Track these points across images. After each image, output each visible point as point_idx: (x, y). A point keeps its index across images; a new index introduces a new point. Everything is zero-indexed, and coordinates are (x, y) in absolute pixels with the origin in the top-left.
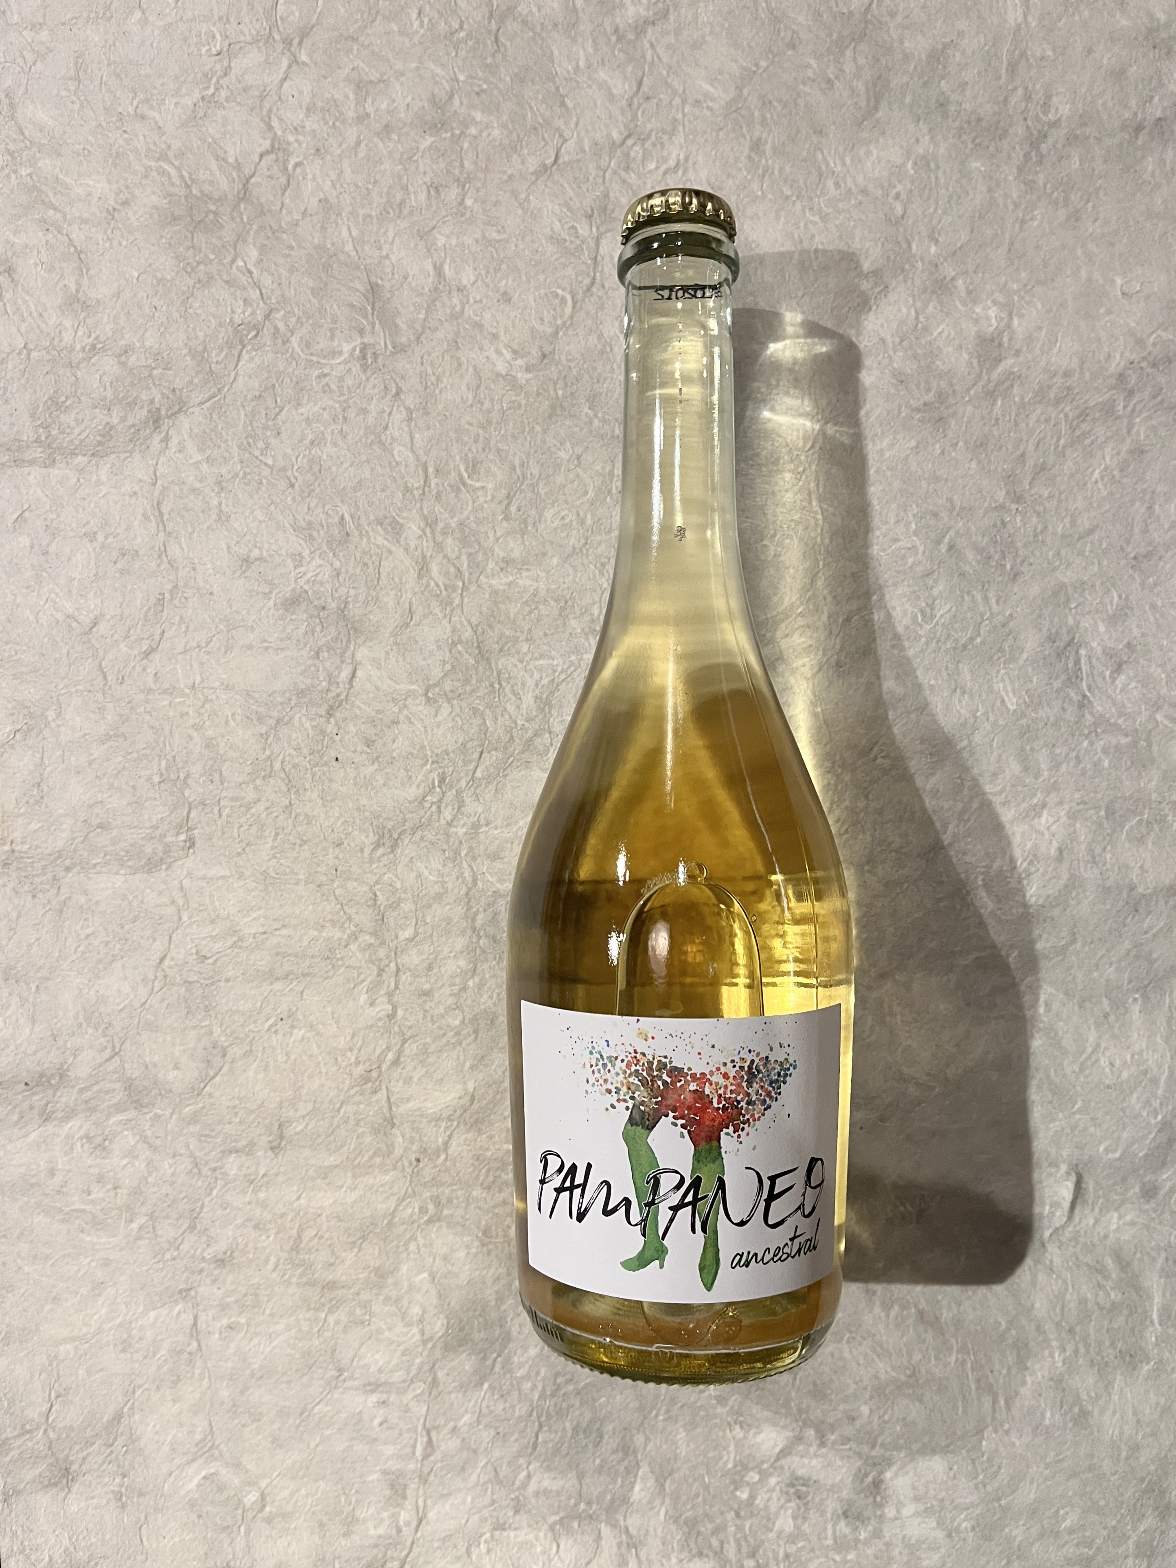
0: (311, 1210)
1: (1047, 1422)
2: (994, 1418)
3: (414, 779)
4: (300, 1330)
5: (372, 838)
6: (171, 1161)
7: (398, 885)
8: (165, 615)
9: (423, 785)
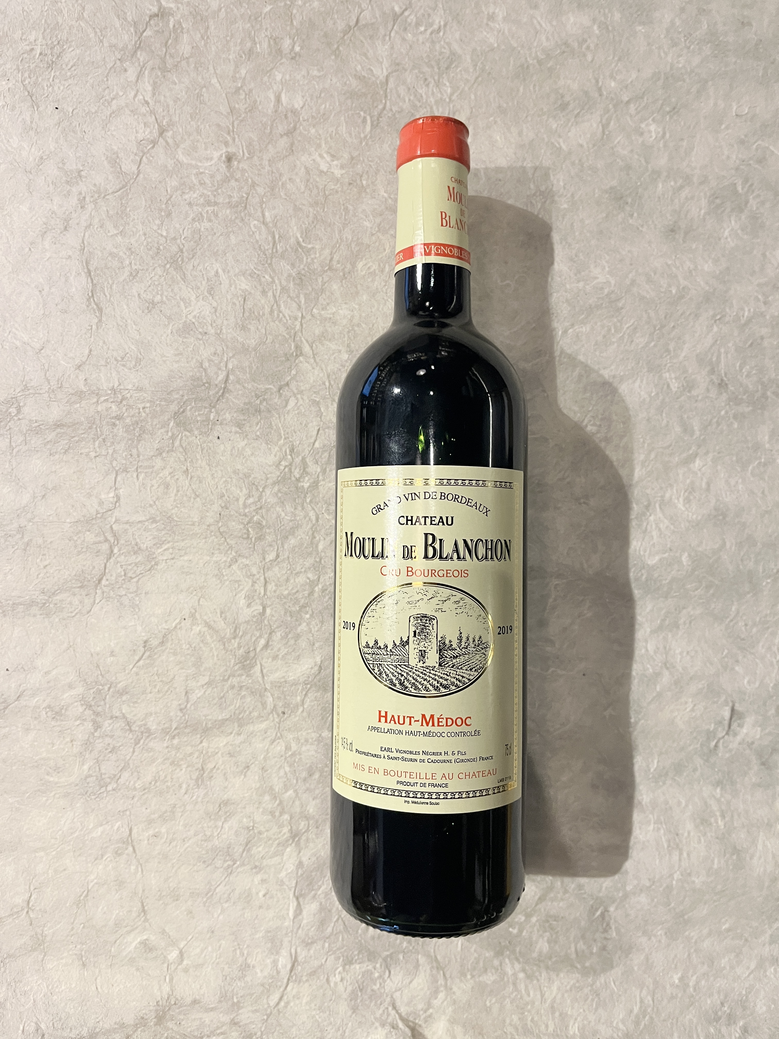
0: (210, 750)
1: (715, 866)
2: (680, 866)
3: (272, 450)
4: (205, 835)
5: (245, 491)
6: (110, 721)
7: (264, 523)
8: (92, 339)
9: (278, 454)
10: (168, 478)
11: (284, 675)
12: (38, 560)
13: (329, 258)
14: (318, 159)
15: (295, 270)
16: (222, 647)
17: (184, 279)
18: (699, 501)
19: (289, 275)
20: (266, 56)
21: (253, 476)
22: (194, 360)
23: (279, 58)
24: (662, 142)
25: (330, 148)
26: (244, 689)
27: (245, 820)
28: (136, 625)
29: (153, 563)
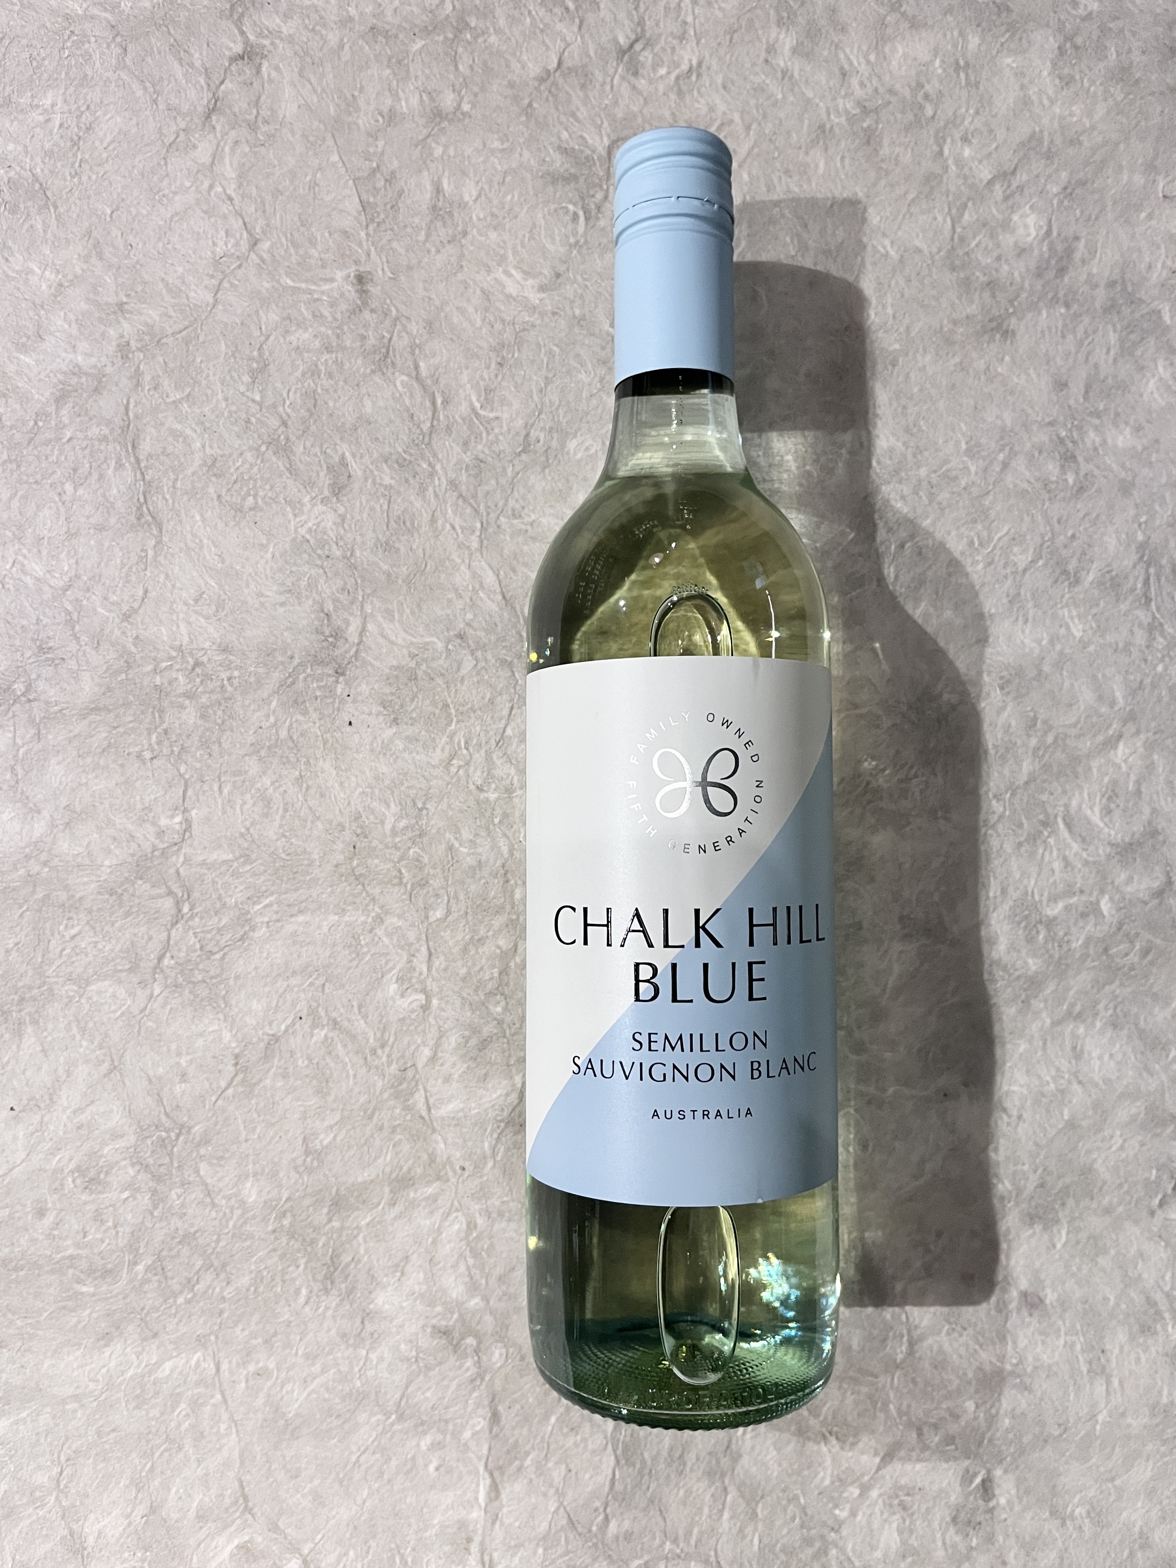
0: (346, 1232)
2: (1108, 1402)
3: (438, 741)
4: (340, 1372)
5: (394, 808)
6: (180, 1190)
7: (426, 860)
8: (148, 573)
9: (448, 747)
10: (271, 790)
11: (461, 1106)
12: (62, 928)
13: (524, 433)
14: (503, 278)
15: (469, 453)
16: (361, 1061)
17: (292, 470)
18: (1124, 811)
19: (459, 462)
20: (416, 119)
21: (406, 784)
22: (310, 602)
23: (438, 119)
24: (1046, 243)
25: (522, 261)
26: (398, 1130)
27: (403, 1346)
28: (221, 1030)
29: (247, 928)
